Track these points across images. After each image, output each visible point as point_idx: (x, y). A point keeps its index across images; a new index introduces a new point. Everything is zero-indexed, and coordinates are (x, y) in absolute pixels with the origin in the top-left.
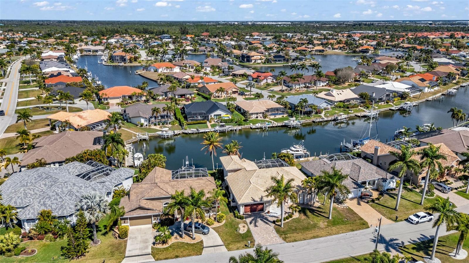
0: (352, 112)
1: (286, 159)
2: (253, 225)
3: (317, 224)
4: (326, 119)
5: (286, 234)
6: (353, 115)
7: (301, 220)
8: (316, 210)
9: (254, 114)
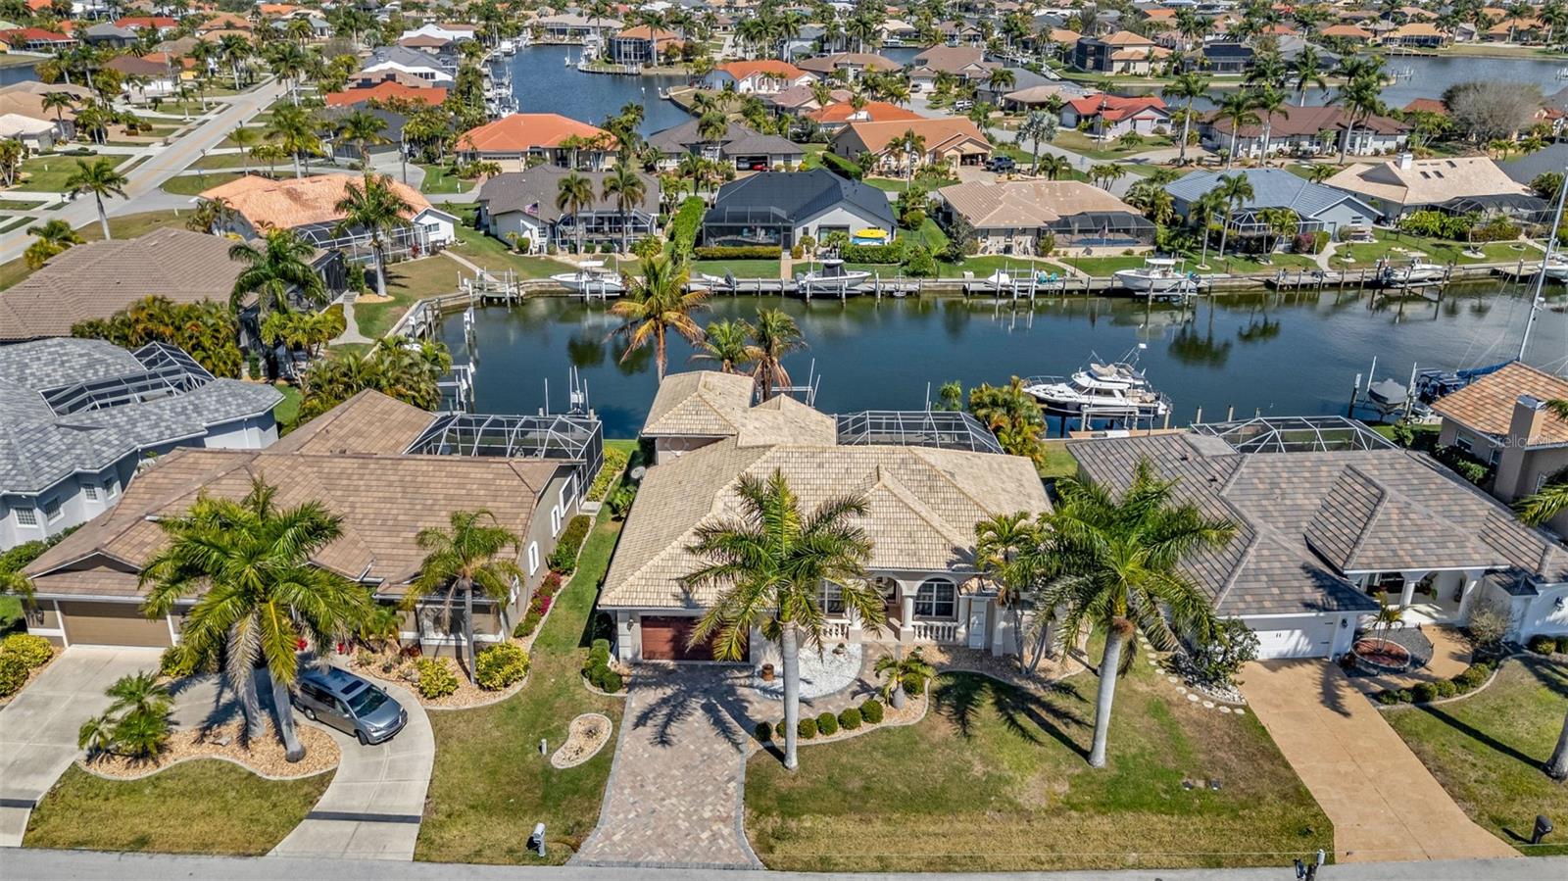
0: (1481, 255)
1: (999, 416)
2: (648, 731)
3: (1009, 781)
4: (1332, 276)
5: (795, 814)
6: (1481, 269)
7: (924, 746)
8: (1037, 701)
9: (997, 232)
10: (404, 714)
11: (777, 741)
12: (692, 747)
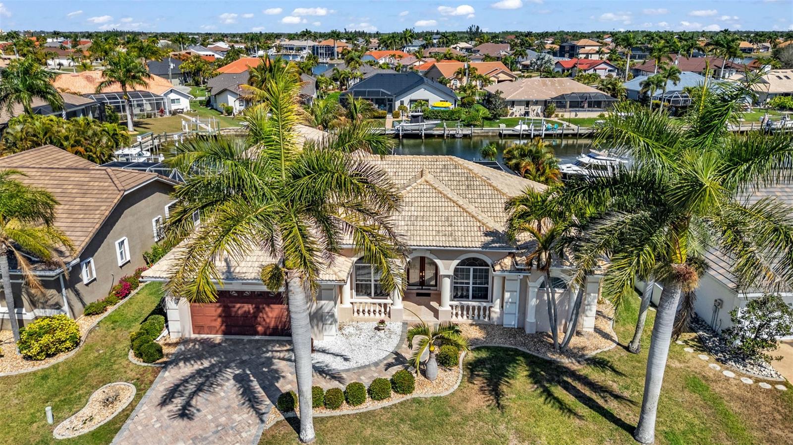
1: (526, 163)
12: (210, 417)
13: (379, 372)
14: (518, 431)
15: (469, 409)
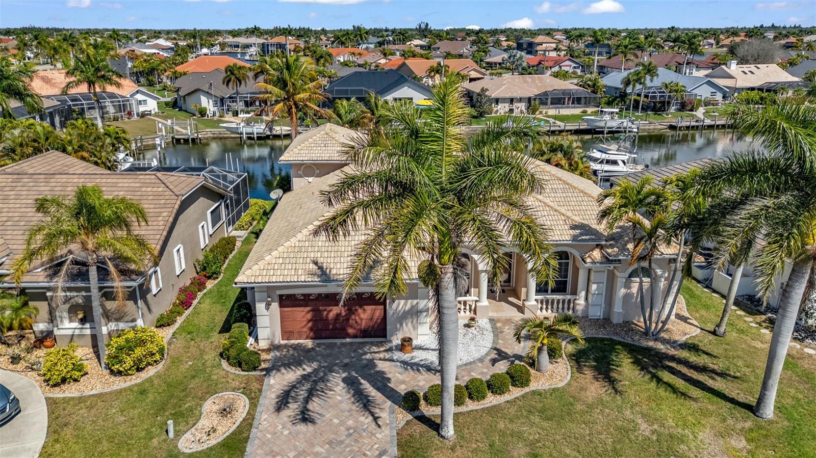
1: (558, 157)
3: (682, 440)
4: (709, 122)
10: (16, 401)
11: (428, 410)
12: (336, 421)
13: (487, 367)
14: (644, 416)
15: (590, 398)
